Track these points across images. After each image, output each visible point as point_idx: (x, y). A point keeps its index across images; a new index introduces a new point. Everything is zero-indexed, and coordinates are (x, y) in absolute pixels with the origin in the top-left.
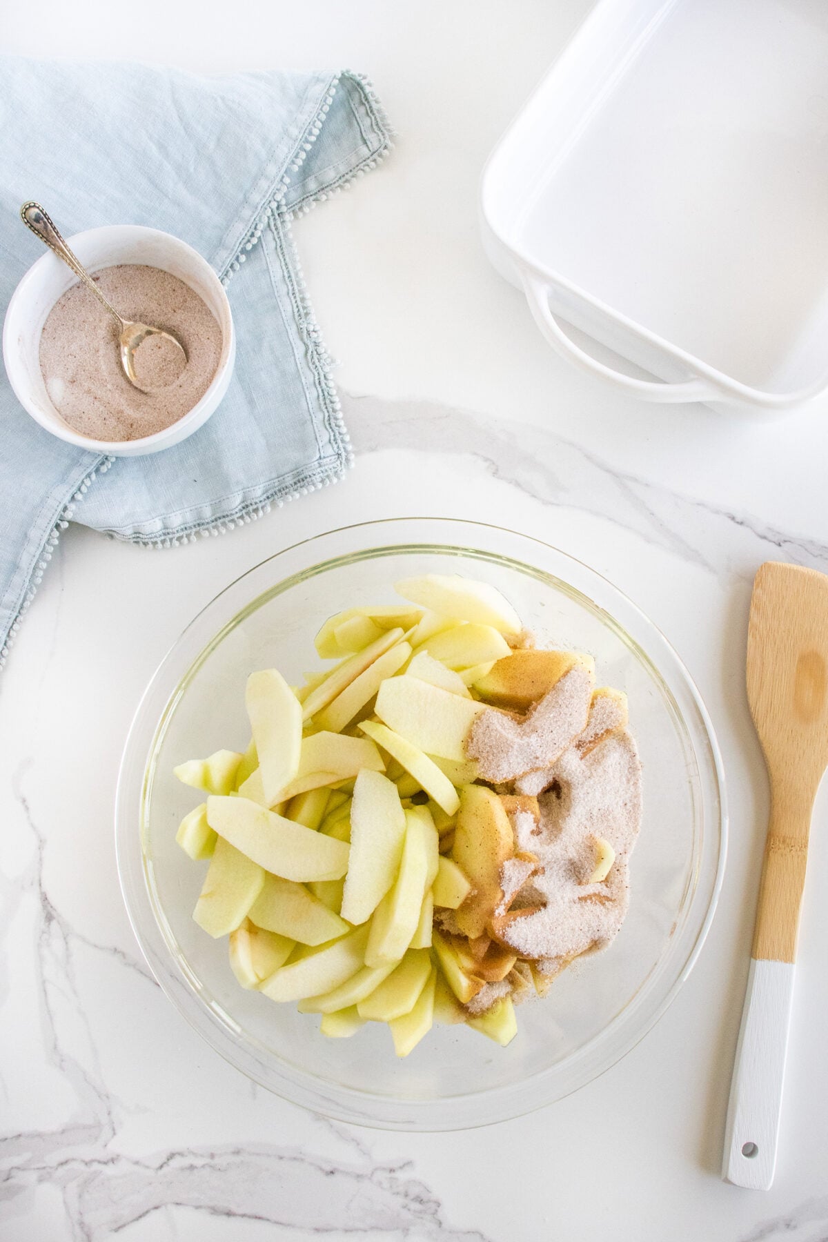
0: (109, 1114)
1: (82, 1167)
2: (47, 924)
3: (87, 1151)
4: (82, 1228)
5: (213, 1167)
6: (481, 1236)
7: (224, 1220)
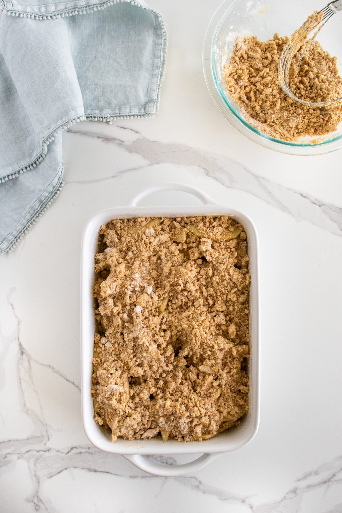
0: (47, 432)
1: (36, 453)
2: (21, 355)
3: (38, 447)
4: (36, 477)
5: (89, 453)
6: (196, 479)
7: (93, 473)
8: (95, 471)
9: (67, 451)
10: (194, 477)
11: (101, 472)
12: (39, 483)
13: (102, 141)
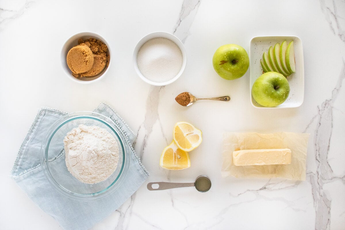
1: (319, 179)
2: (266, 189)
3: (316, 178)
4: (332, 179)
5: (319, 150)
6: (333, 91)
7: (330, 148)
8: (329, 146)
9: (319, 162)
10: (332, 92)
11: (329, 143)
12: (335, 177)
13: (146, 147)
